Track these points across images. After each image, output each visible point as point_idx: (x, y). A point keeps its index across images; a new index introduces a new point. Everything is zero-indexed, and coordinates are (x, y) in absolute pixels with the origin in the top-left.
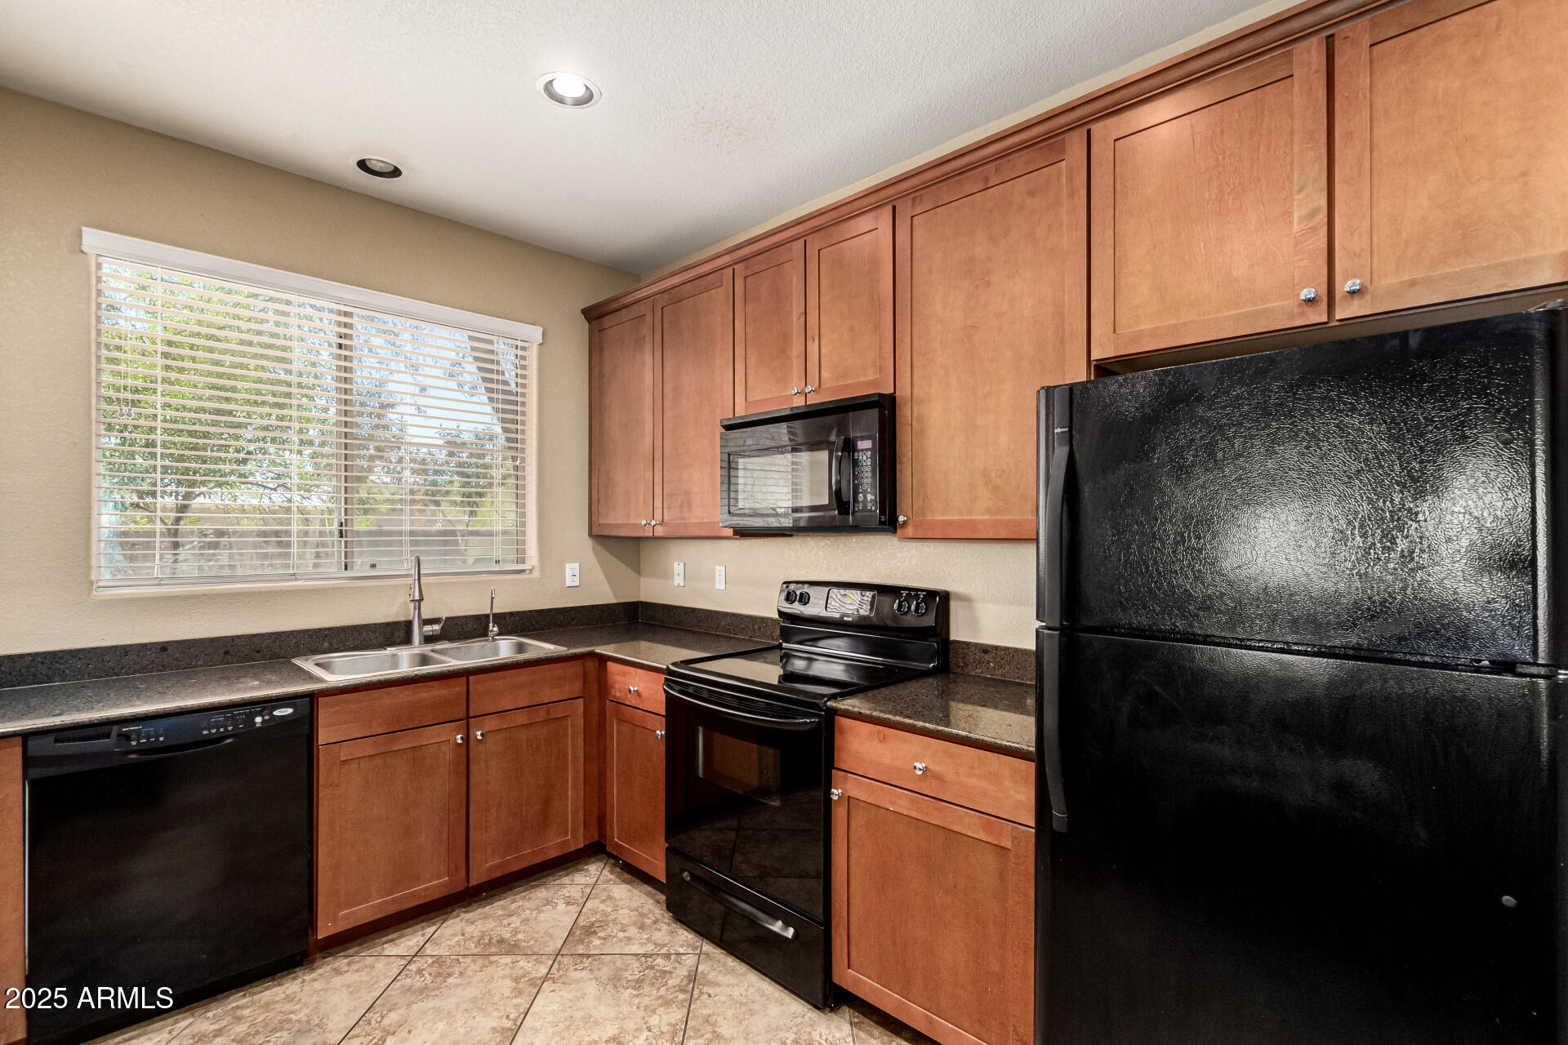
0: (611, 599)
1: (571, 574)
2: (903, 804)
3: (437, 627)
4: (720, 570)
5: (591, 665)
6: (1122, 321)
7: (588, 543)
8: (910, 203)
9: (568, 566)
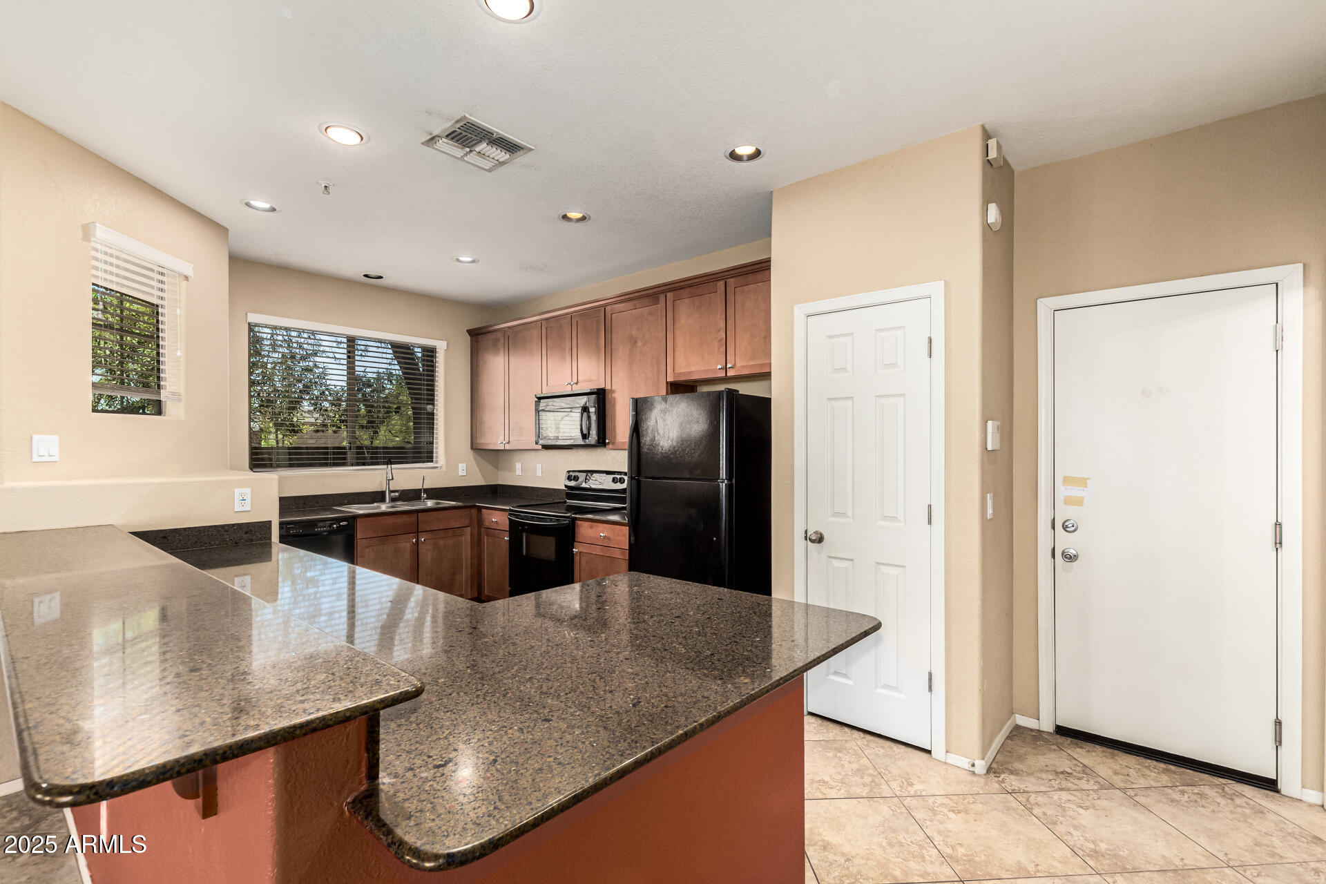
0: (484, 484)
1: (462, 469)
2: (598, 551)
3: (397, 494)
4: (539, 466)
5: (474, 511)
6: (676, 368)
7: (470, 453)
8: (610, 308)
9: (460, 465)
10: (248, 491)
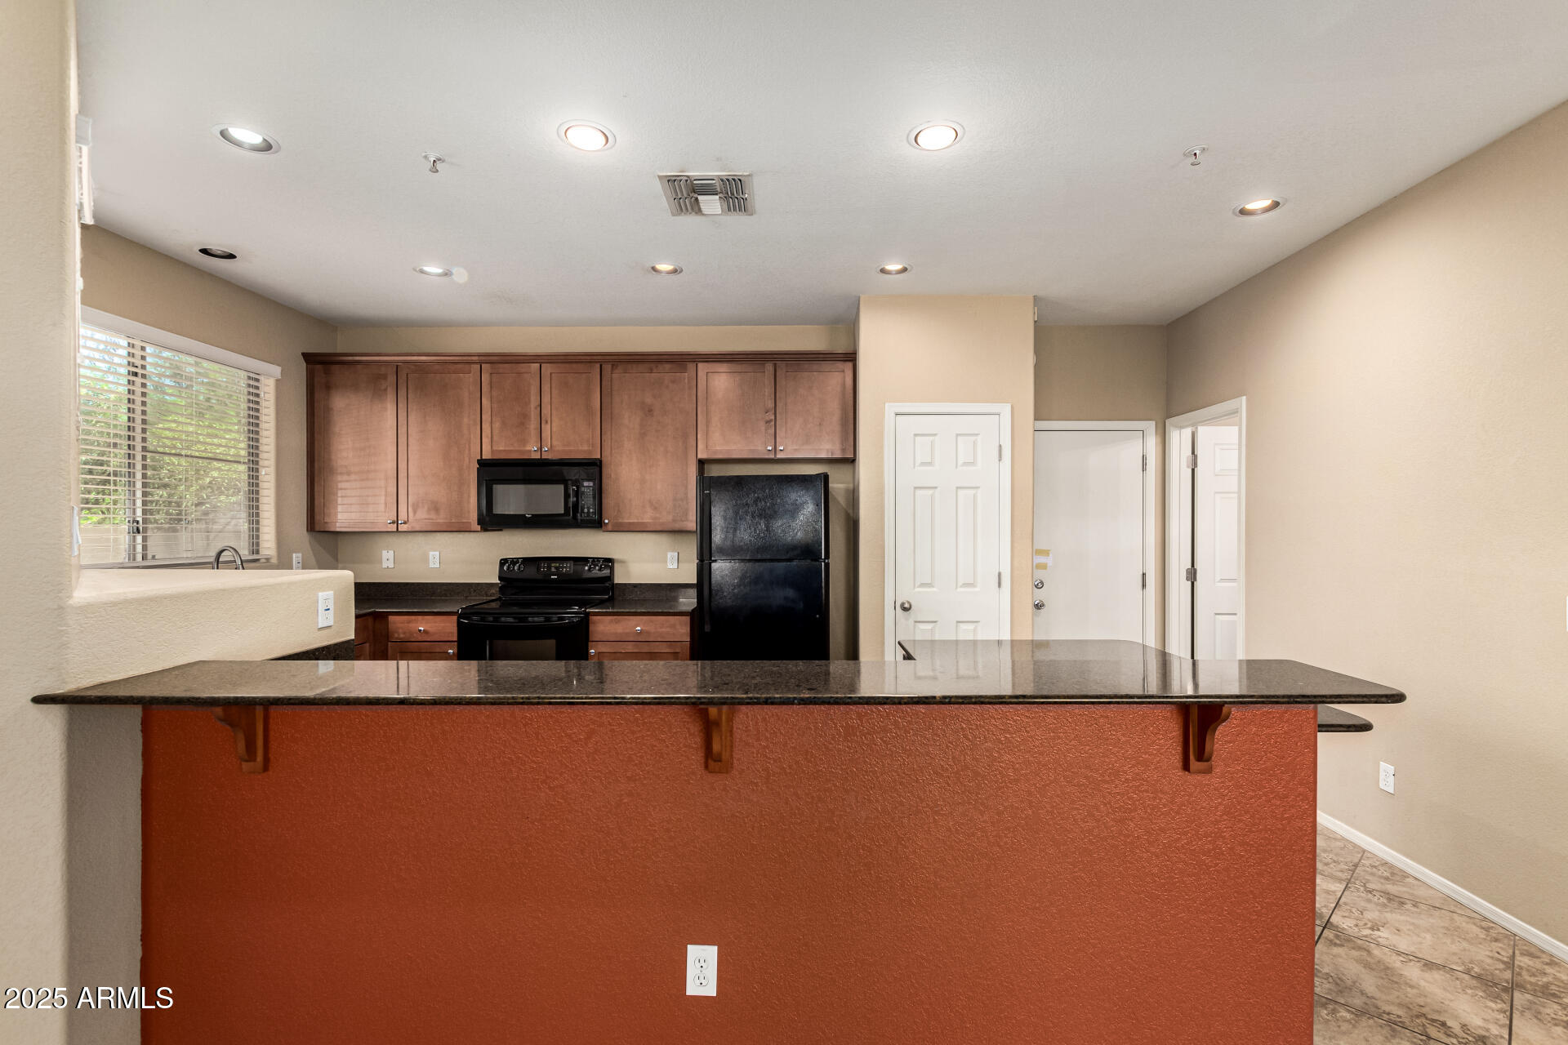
1: (297, 561)
2: (629, 648)
4: (433, 554)
6: (710, 445)
7: (306, 534)
8: (610, 366)
9: (294, 555)
10: (330, 595)
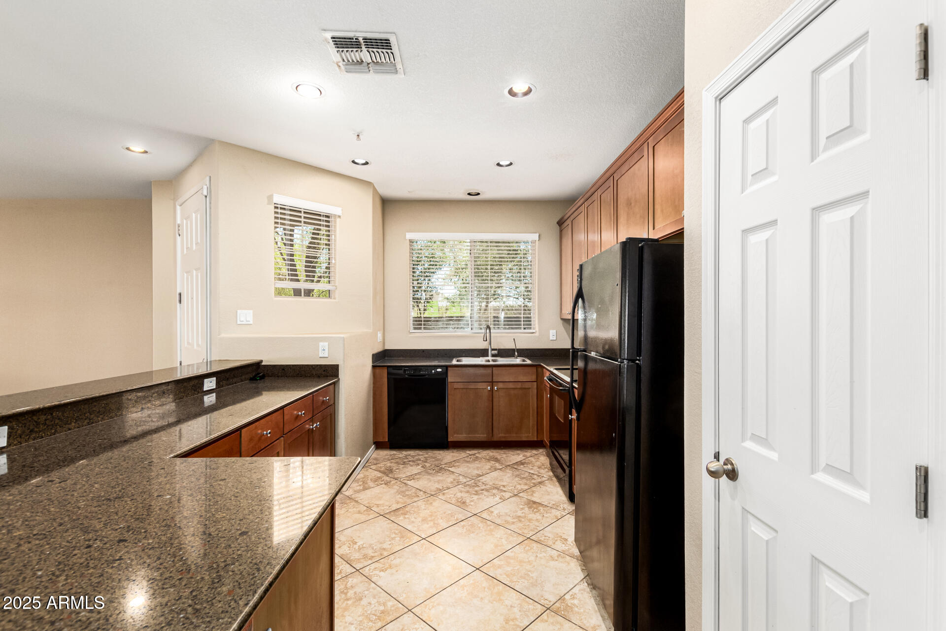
1: (552, 335)
3: (497, 352)
5: (540, 370)
7: (560, 322)
9: (550, 331)
10: (326, 344)
